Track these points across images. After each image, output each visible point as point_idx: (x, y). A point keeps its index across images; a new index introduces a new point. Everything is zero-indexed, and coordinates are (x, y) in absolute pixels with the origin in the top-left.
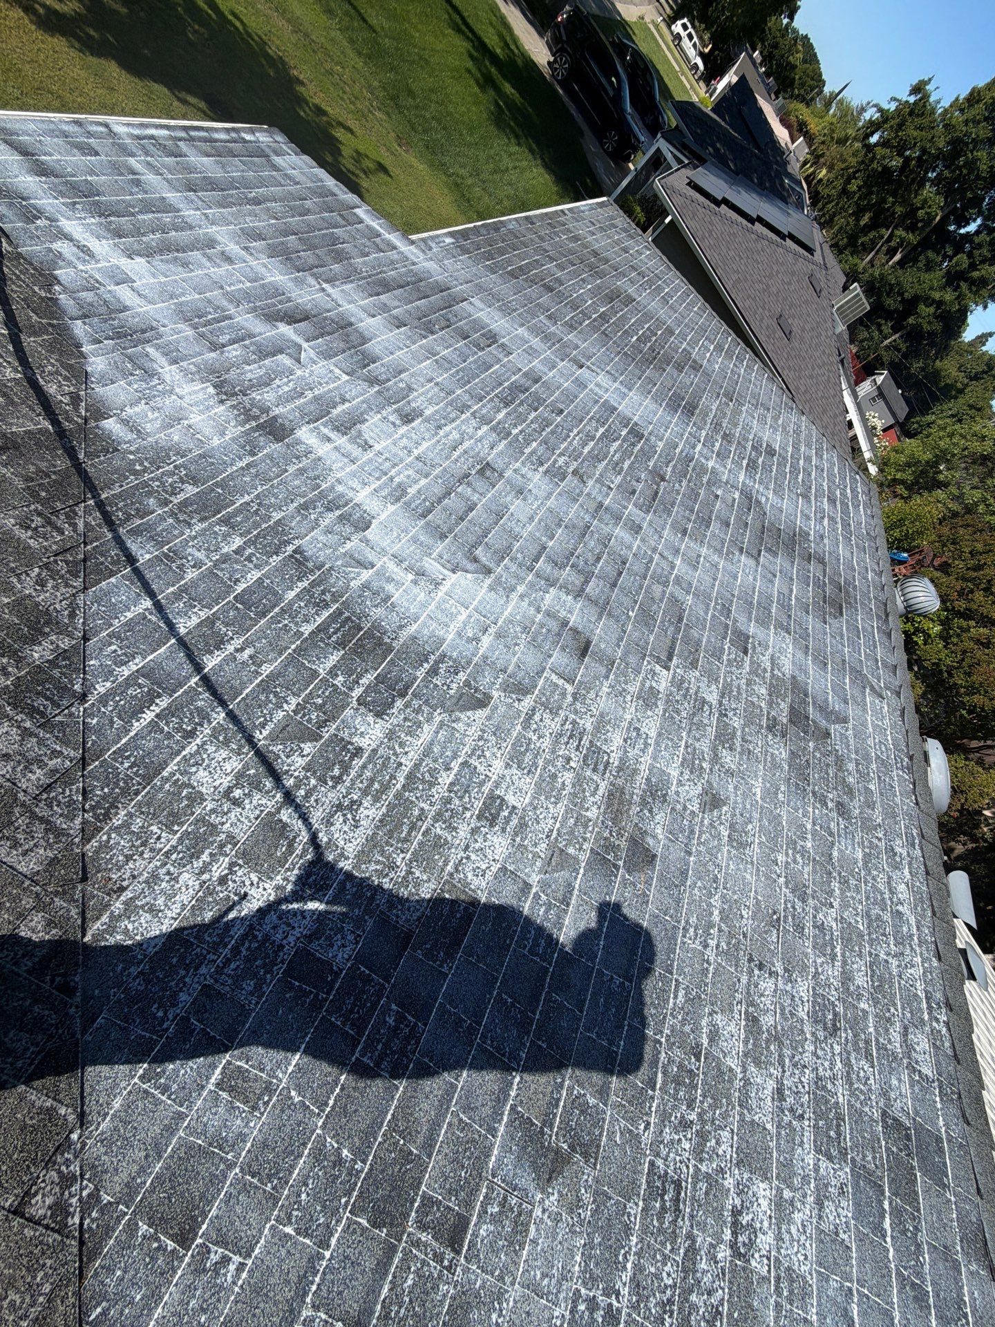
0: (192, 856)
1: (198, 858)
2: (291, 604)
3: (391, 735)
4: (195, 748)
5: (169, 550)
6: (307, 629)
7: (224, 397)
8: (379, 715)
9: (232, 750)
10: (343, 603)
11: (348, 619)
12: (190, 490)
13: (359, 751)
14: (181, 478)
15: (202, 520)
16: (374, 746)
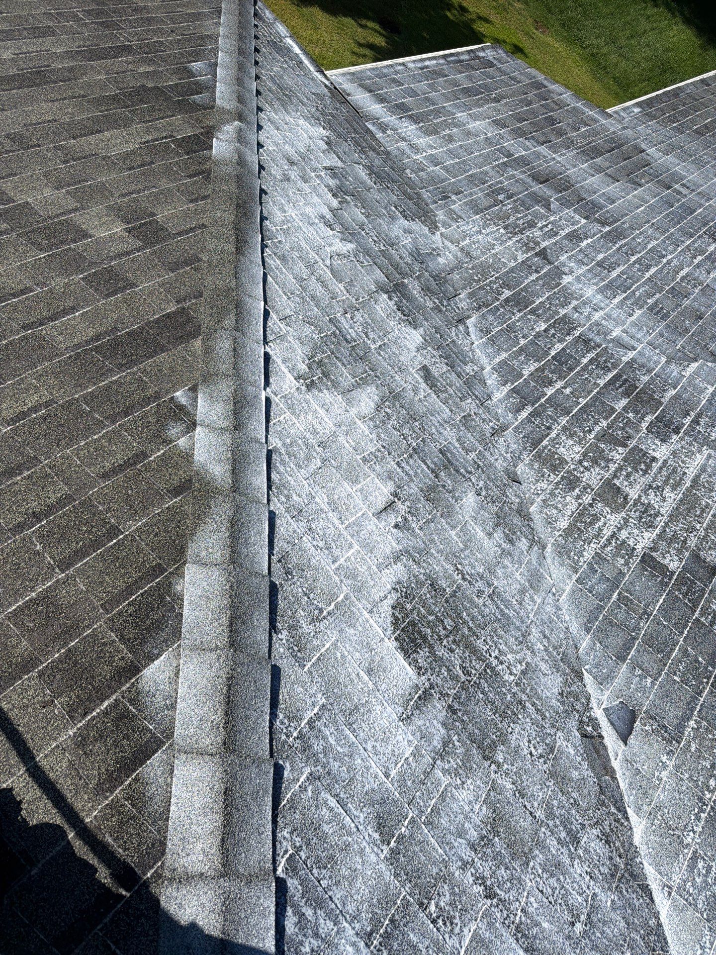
0: (570, 489)
1: (574, 491)
2: (587, 365)
3: (674, 454)
4: (555, 435)
5: (507, 326)
6: (602, 382)
7: (511, 235)
8: (663, 441)
9: (575, 441)
10: (620, 370)
11: (626, 380)
12: (507, 293)
13: (654, 459)
14: (500, 285)
15: (520, 311)
16: (664, 458)
